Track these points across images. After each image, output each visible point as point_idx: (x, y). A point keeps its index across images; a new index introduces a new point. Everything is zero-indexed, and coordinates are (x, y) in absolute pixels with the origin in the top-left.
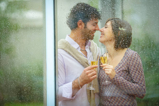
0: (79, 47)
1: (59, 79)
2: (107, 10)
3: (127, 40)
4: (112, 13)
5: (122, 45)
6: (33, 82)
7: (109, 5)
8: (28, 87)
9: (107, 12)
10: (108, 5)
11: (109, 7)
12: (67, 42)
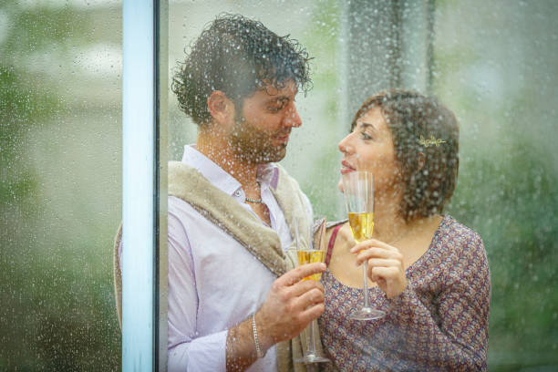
0: (239, 189)
1: (170, 316)
2: (363, 49)
3: (439, 171)
4: (384, 62)
5: (418, 190)
6: (71, 327)
7: (372, 30)
8: (51, 343)
9: (363, 56)
10: (370, 27)
11: (371, 37)
12: (194, 170)
